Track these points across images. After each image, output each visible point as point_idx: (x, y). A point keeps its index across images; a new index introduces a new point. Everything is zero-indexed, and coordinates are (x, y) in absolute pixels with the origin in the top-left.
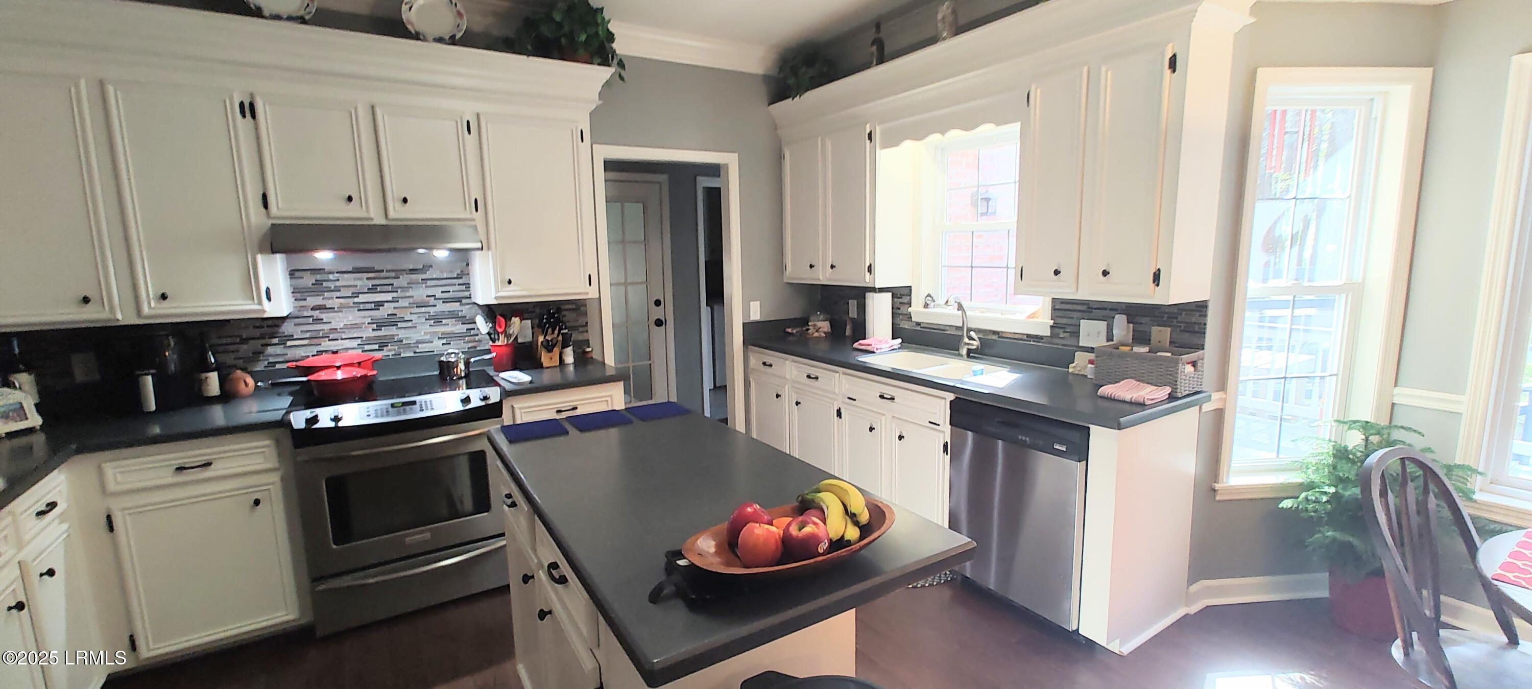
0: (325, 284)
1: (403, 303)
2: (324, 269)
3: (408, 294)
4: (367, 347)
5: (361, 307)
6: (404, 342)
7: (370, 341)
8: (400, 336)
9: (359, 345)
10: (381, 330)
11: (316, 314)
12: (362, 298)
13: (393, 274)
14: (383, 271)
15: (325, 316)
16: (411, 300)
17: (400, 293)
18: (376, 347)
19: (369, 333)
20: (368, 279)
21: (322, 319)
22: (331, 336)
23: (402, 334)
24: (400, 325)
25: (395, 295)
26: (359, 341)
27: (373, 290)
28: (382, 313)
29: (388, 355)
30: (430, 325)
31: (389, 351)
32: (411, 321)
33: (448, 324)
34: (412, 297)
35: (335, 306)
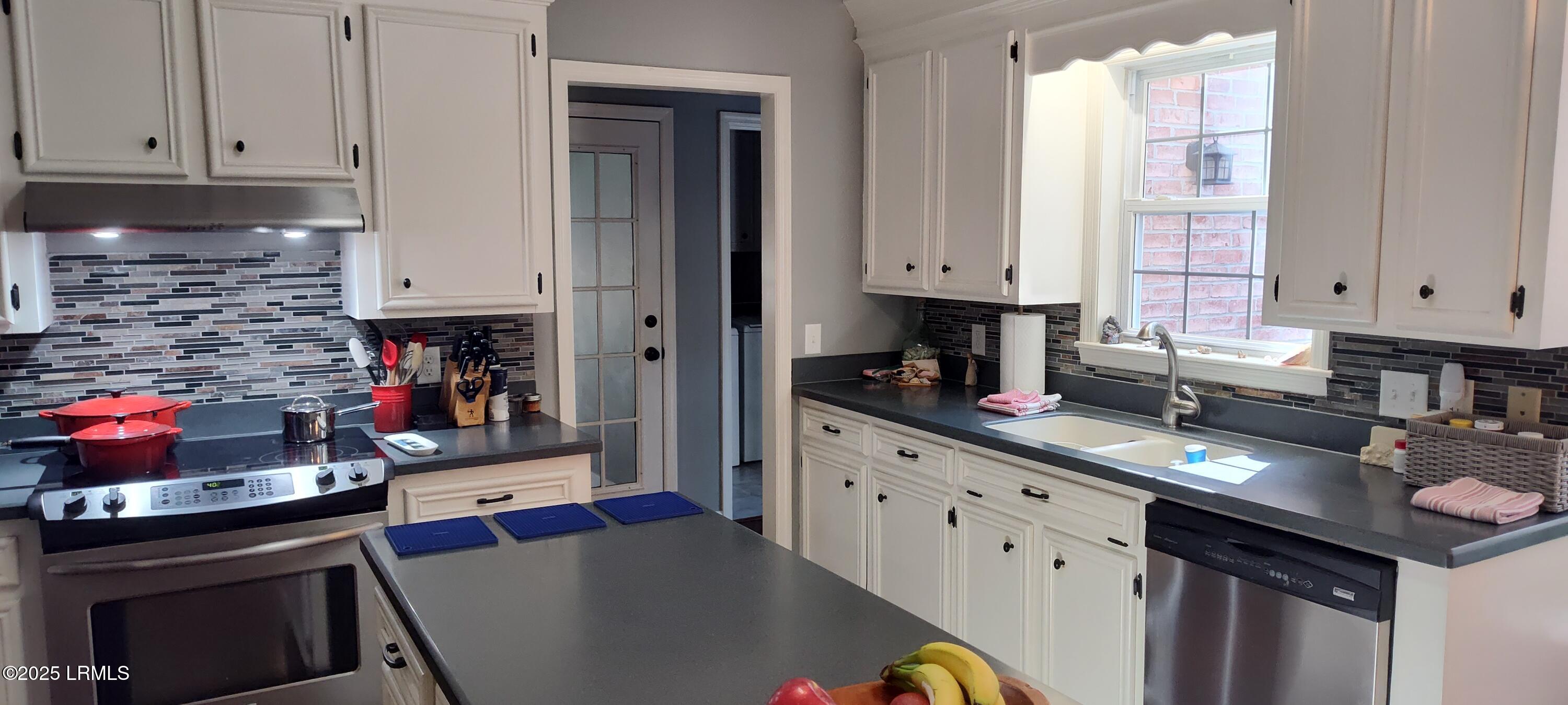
0: (106, 281)
1: (229, 314)
2: (105, 257)
3: (238, 300)
4: (167, 387)
5: (160, 320)
6: (228, 379)
7: (173, 376)
8: (222, 369)
9: (154, 382)
10: (191, 358)
11: (89, 329)
12: (164, 305)
13: (214, 267)
14: (198, 261)
15: (103, 334)
16: (242, 310)
17: (224, 299)
18: (183, 386)
19: (171, 362)
20: (173, 273)
21: (98, 339)
22: (112, 367)
23: (224, 366)
24: (222, 350)
25: (216, 300)
27: (181, 292)
28: (195, 330)
29: (201, 401)
30: (272, 353)
31: (202, 394)
32: (241, 344)
33: (302, 351)
34: (244, 305)
35: (120, 318)
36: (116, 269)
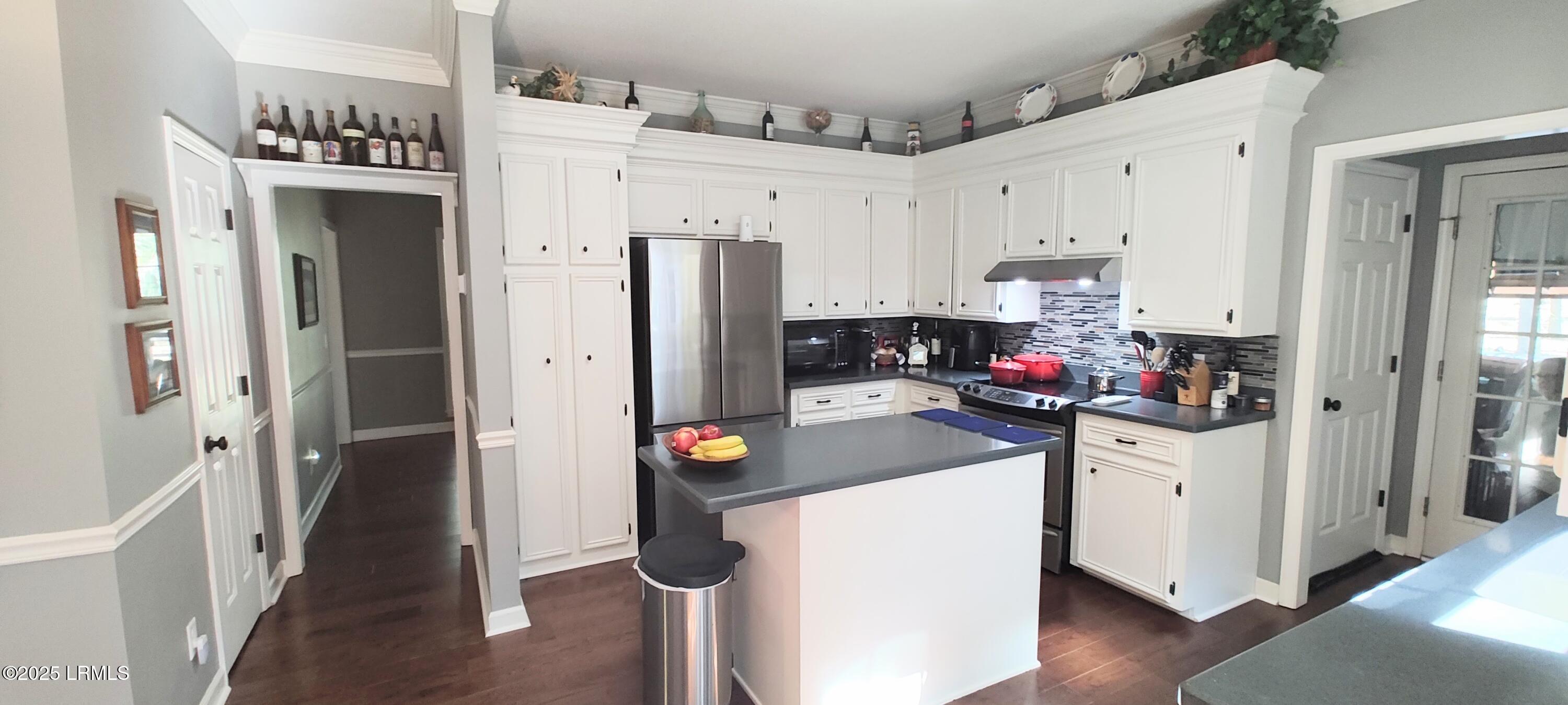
0: (1057, 303)
1: (1100, 323)
2: (1057, 293)
3: (1104, 316)
4: (1074, 355)
6: (1097, 356)
7: (1075, 351)
8: (1095, 350)
9: (1070, 352)
10: (1083, 343)
11: (1049, 325)
12: (1076, 316)
13: (1096, 299)
14: (1090, 296)
15: (1054, 327)
16: (1106, 322)
17: (1099, 315)
18: (1079, 356)
19: (1075, 344)
20: (1081, 301)
21: (1051, 329)
22: (1056, 343)
24: (1096, 341)
25: (1095, 316)
26: (1069, 349)
27: (1082, 311)
28: (1086, 329)
29: (1085, 364)
30: (1117, 345)
31: (1086, 361)
32: (1103, 339)
33: (1129, 346)
34: (1107, 319)
35: (1060, 321)
36: (1061, 298)
